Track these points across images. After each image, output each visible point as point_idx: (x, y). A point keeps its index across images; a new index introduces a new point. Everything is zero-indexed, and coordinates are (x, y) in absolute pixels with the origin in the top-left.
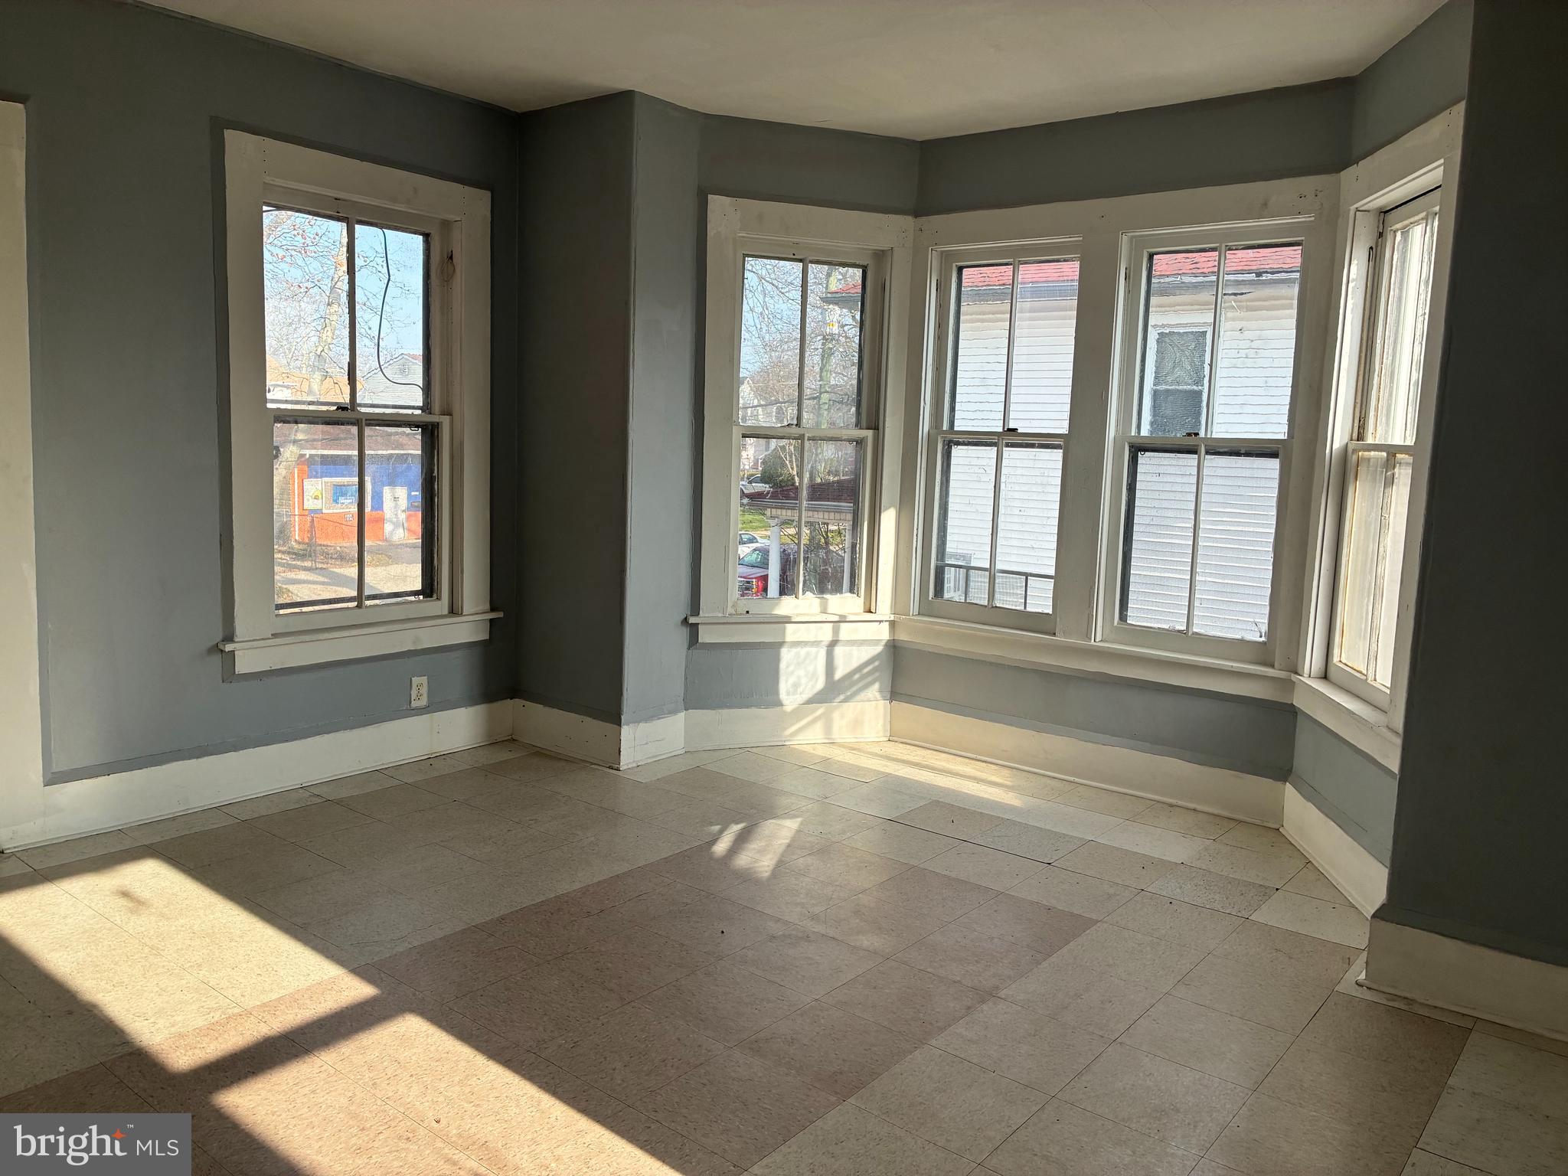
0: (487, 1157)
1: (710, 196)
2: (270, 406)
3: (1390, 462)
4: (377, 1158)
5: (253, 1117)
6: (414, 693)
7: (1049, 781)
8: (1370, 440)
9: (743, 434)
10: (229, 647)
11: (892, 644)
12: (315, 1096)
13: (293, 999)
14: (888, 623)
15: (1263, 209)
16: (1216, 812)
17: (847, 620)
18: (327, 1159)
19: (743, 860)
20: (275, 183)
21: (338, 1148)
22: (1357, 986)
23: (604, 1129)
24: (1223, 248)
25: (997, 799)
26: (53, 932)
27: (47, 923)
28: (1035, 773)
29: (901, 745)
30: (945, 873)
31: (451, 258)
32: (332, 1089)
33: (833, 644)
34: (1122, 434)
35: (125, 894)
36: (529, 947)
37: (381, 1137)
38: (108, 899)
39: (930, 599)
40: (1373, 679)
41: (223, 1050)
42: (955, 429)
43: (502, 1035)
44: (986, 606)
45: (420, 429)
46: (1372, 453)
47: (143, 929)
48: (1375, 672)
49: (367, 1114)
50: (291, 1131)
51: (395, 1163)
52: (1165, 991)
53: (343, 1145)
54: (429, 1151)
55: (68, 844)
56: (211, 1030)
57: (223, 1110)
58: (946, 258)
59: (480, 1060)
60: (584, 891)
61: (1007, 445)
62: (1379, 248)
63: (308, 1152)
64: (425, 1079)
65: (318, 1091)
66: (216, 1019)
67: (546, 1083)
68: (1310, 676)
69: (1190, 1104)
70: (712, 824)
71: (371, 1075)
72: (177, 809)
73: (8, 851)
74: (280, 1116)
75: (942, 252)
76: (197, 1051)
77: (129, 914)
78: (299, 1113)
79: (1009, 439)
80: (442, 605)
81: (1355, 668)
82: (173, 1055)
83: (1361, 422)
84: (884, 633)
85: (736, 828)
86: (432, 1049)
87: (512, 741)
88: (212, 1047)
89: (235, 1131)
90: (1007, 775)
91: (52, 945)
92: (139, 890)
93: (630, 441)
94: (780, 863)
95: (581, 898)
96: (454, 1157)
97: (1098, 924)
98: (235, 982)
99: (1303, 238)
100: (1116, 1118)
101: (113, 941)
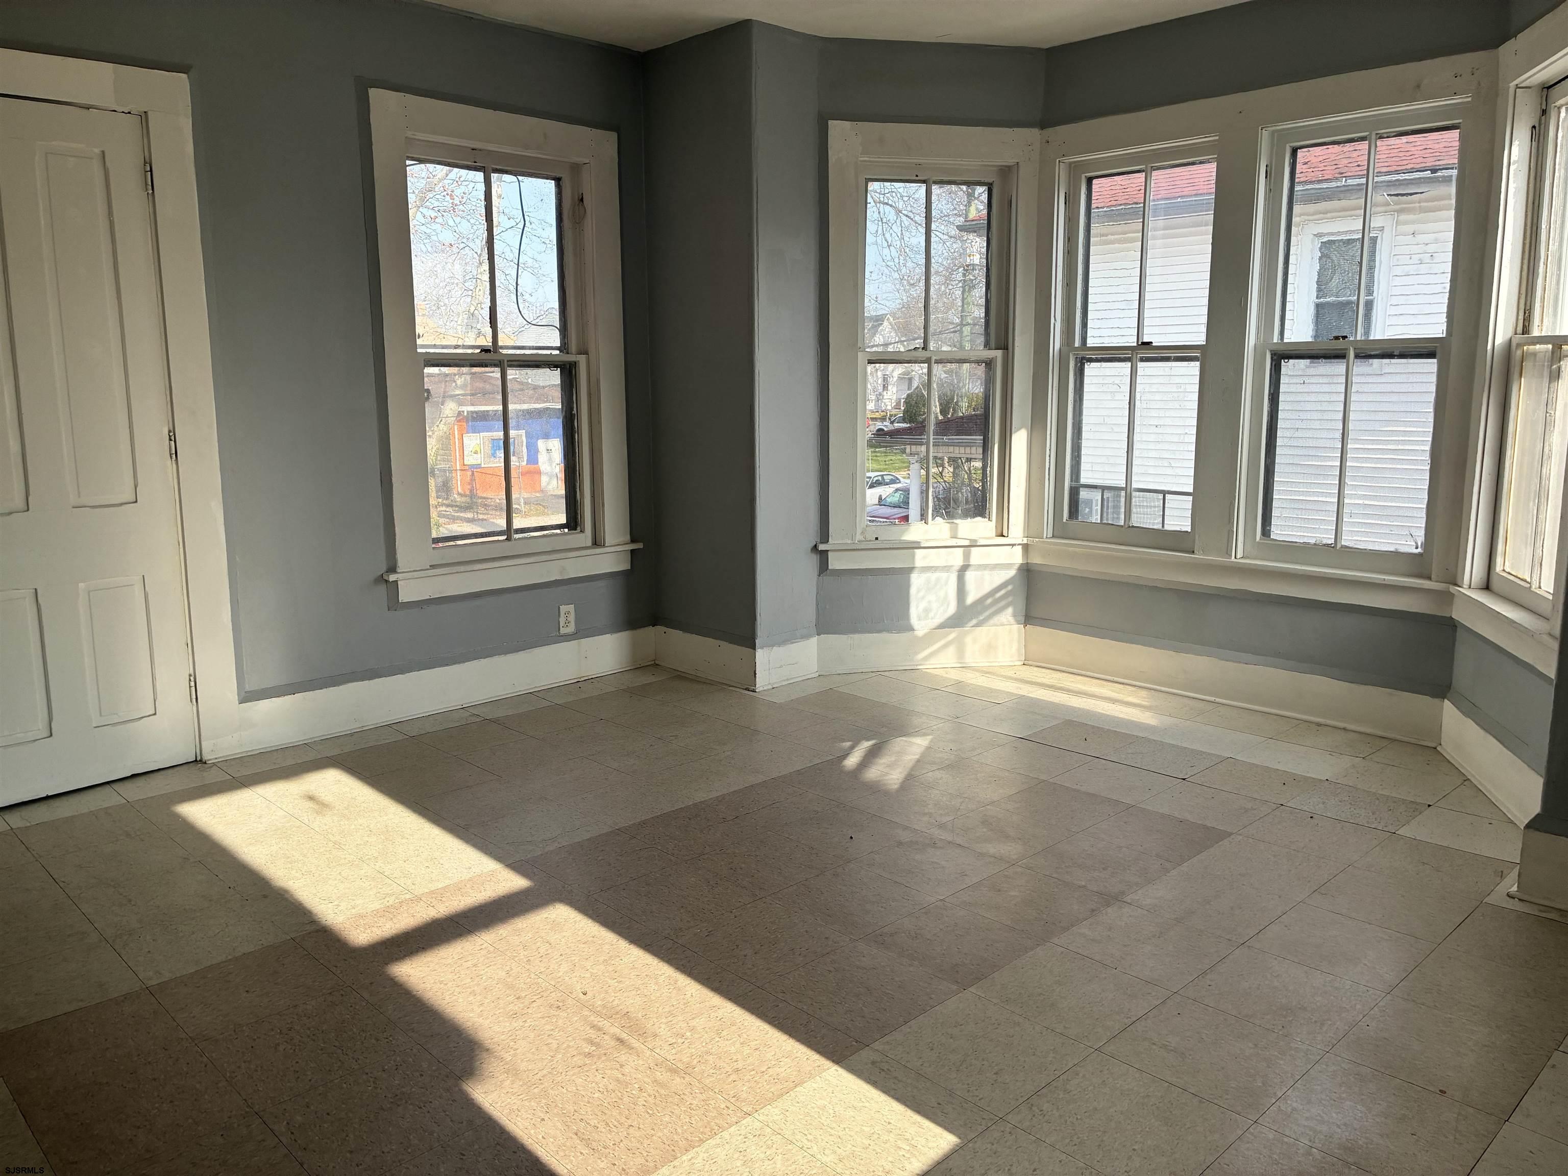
0: (629, 1025)
1: (830, 122)
2: (419, 350)
3: (1555, 355)
4: (531, 1022)
5: (423, 985)
6: (562, 620)
7: (1186, 700)
8: (1536, 333)
9: (868, 360)
10: (392, 578)
11: (1026, 568)
12: (477, 969)
13: (458, 888)
14: (1021, 546)
15: (1416, 92)
16: (1369, 731)
17: (978, 544)
18: (488, 1021)
19: (873, 773)
20: (417, 137)
21: (497, 1013)
22: (1508, 898)
23: (735, 1006)
24: (1374, 137)
25: (1133, 719)
26: (250, 829)
27: (245, 822)
28: (1174, 694)
29: (1036, 669)
30: (1075, 787)
31: (582, 200)
32: (491, 964)
33: (964, 569)
34: (1264, 341)
35: (311, 798)
36: (667, 848)
37: (534, 1005)
38: (296, 801)
39: (1064, 521)
40: (1537, 586)
41: (397, 929)
42: (1088, 345)
43: (643, 923)
44: (1122, 526)
45: (559, 369)
46: (1538, 347)
47: (327, 827)
48: (1540, 579)
49: (522, 985)
50: (456, 997)
51: (547, 1026)
52: (1299, 900)
53: (501, 1010)
54: (576, 1018)
55: (262, 755)
56: (388, 912)
57: (397, 979)
58: (1075, 170)
59: (623, 944)
60: (720, 800)
61: (1142, 360)
62: (1542, 126)
63: (471, 1015)
64: (573, 958)
65: (479, 965)
66: (391, 903)
67: (683, 965)
68: (1470, 588)
69: (1318, 1004)
70: (844, 741)
71: (526, 953)
72: (354, 726)
73: (210, 762)
74: (446, 984)
75: (1070, 164)
76: (374, 929)
77: (315, 815)
78: (463, 983)
79: (1143, 353)
80: (585, 538)
81: (1519, 576)
82: (354, 933)
83: (1527, 315)
84: (1017, 557)
85: (866, 744)
86: (580, 933)
87: (655, 666)
88: (388, 926)
89: (408, 996)
90: (1144, 696)
91: (249, 840)
92: (323, 795)
93: (757, 371)
94: (910, 778)
95: (717, 805)
96: (599, 1024)
97: (1232, 837)
98: (407, 872)
99: (1460, 121)
100: (1239, 1014)
101: (301, 837)
